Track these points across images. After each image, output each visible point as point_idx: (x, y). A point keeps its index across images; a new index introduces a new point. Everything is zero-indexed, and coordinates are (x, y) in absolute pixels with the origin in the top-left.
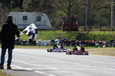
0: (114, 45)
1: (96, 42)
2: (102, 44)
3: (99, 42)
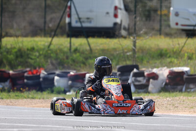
0: (136, 86)
1: (58, 75)
2: (84, 80)
3: (69, 75)
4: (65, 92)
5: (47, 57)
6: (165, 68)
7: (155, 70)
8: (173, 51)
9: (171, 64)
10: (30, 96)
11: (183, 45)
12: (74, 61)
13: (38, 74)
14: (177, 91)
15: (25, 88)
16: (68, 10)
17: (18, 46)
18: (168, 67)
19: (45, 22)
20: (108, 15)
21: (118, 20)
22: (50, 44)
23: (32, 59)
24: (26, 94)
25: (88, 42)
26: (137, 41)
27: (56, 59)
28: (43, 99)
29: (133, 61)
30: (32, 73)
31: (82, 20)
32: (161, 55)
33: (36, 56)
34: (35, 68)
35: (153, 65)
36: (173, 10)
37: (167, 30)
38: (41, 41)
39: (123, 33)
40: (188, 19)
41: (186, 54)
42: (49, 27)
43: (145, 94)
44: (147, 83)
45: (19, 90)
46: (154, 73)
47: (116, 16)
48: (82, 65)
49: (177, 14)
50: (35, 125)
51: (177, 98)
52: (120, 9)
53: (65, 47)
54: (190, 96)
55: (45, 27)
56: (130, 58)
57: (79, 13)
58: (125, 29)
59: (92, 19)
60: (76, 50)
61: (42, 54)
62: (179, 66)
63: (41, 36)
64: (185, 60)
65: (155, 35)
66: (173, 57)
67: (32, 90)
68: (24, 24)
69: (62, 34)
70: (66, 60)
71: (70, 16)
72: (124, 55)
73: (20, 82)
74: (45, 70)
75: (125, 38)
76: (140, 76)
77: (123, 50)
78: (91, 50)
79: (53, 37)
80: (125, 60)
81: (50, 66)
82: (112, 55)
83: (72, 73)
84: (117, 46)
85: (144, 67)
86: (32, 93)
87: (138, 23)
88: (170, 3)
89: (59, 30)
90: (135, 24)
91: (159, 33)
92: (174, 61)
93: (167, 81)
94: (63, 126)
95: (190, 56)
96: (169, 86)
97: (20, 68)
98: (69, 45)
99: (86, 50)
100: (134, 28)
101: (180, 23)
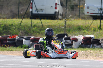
4: (28, 47)
5: (19, 29)
6: (82, 35)
7: (76, 37)
8: (86, 26)
9: (85, 33)
10: (10, 49)
11: (91, 23)
12: (33, 31)
13: (14, 38)
14: (87, 48)
15: (7, 45)
16: (31, 5)
17: (4, 23)
18: (83, 35)
19: (19, 11)
20: (52, 8)
21: (57, 10)
22: (21, 22)
23: (11, 30)
24: (8, 48)
25: (41, 21)
26: (67, 21)
27: (24, 30)
28: (17, 51)
29: (65, 31)
30: (11, 38)
31: (38, 10)
32: (79, 29)
33: (13, 28)
34: (13, 35)
35: (75, 34)
36: (86, 5)
37: (83, 16)
38: (16, 21)
39: (60, 17)
40: (94, 10)
41: (92, 29)
42: (20, 14)
43: (71, 49)
44: (72, 43)
45: (4, 46)
46: (75, 38)
47: (56, 8)
48: (38, 34)
49: (88, 8)
50: (12, 65)
51: (88, 51)
52: (58, 5)
53: (29, 24)
54: (95, 50)
55: (18, 13)
56: (63, 30)
57: (36, 6)
58: (60, 15)
59: (44, 9)
60: (35, 26)
61: (17, 28)
62: (89, 35)
63: (16, 18)
64: (92, 32)
65: (77, 18)
66: (86, 30)
67: (11, 46)
68: (7, 12)
69: (27, 18)
70: (29, 31)
71: (32, 8)
72: (60, 29)
73: (5, 42)
74: (18, 36)
75: (61, 19)
76: (68, 40)
77: (59, 26)
78: (43, 25)
79: (23, 19)
80: (60, 31)
81: (21, 34)
82: (54, 28)
83: (32, 38)
84: (56, 24)
85: (70, 35)
86: (11, 48)
87: (67, 12)
88: (85, 2)
89: (26, 15)
90: (66, 13)
91: (78, 17)
92: (86, 32)
93: (82, 42)
94: (27, 65)
95: (95, 29)
96: (83, 45)
97: (5, 35)
98: (31, 23)
99: (40, 26)
100: (65, 14)
101: (90, 12)
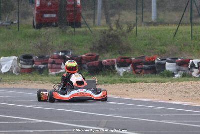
1: (169, 61)
2: (189, 65)
3: (177, 60)
4: (174, 75)
13: (153, 60)
30: (149, 60)
45: (138, 73)
83: (179, 59)
